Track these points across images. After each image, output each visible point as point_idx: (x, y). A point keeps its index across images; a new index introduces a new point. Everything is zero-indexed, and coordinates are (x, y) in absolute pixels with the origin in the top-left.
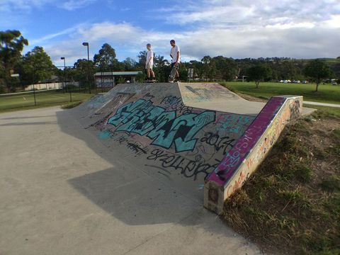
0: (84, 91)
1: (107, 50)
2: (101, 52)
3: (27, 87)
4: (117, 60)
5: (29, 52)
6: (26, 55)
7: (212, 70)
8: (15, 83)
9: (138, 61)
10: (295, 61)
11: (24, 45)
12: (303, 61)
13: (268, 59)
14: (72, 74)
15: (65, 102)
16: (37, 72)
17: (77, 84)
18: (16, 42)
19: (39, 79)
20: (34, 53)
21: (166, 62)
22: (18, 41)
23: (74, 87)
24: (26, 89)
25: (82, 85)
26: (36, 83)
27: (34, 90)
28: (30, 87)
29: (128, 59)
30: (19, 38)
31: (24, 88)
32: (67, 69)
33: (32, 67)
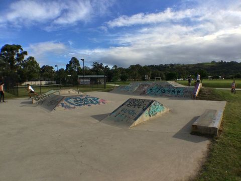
1: (74, 61)
2: (71, 62)
7: (136, 74)
10: (184, 66)
11: (24, 55)
12: (189, 65)
28: (25, 83)
31: (21, 84)
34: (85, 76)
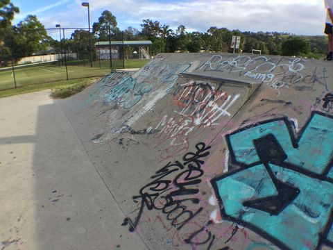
0: (84, 64)
1: (107, 17)
2: (101, 20)
3: (19, 60)
4: (118, 29)
5: (21, 22)
6: (19, 25)
8: (7, 56)
9: (140, 31)
11: (15, 13)
13: (267, 33)
14: (70, 44)
15: (59, 81)
16: (31, 43)
17: (74, 55)
18: (5, 10)
19: (33, 51)
20: (26, 23)
21: (170, 32)
22: (8, 9)
23: (71, 59)
24: (19, 62)
25: (79, 57)
26: (30, 55)
27: (28, 63)
28: (23, 60)
29: (130, 27)
30: (8, 6)
31: (16, 62)
32: (63, 41)
33: (24, 37)
34: (113, 43)
